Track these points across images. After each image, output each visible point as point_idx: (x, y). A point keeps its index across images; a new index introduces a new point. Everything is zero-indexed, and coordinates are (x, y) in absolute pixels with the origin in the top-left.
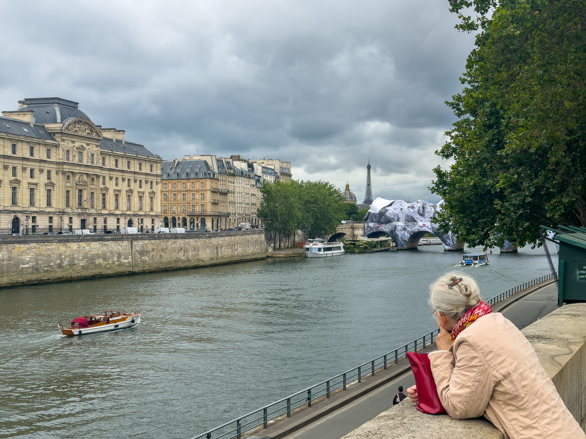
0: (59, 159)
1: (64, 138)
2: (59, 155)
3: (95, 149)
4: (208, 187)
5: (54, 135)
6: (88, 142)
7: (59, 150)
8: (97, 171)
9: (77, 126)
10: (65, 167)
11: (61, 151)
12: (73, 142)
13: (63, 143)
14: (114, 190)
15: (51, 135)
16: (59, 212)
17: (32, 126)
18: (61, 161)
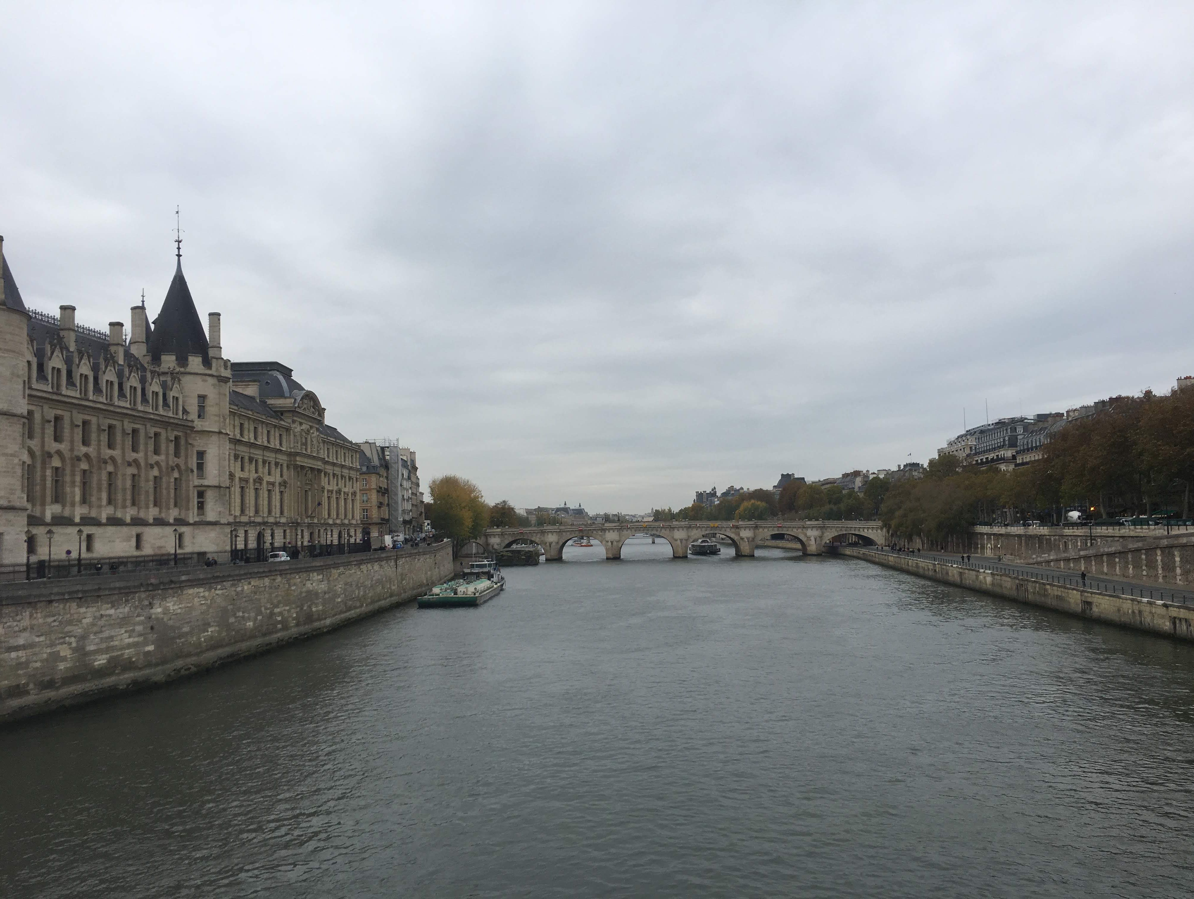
0: (290, 448)
1: (295, 418)
2: (290, 442)
3: (316, 434)
4: (374, 486)
5: (282, 414)
6: (310, 424)
7: (290, 435)
8: (319, 465)
9: (306, 401)
10: (298, 458)
11: (292, 437)
12: (301, 424)
13: (293, 426)
14: (328, 491)
15: (280, 413)
16: (293, 523)
17: (258, 401)
18: (293, 450)
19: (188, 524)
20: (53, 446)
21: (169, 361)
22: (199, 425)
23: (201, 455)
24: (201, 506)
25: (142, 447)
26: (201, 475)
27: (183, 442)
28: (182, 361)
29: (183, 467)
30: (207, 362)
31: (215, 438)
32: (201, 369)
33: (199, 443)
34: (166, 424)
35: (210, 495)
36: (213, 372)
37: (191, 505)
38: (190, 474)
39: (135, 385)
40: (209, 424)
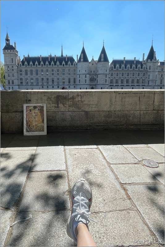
19: (145, 86)
22: (149, 71)
23: (149, 75)
24: (149, 83)
25: (135, 75)
26: (149, 78)
27: (145, 73)
28: (147, 61)
29: (145, 78)
31: (152, 72)
32: (150, 61)
33: (149, 73)
34: (141, 71)
35: (150, 81)
36: (152, 62)
37: (146, 83)
38: (147, 79)
39: (134, 66)
40: (151, 70)
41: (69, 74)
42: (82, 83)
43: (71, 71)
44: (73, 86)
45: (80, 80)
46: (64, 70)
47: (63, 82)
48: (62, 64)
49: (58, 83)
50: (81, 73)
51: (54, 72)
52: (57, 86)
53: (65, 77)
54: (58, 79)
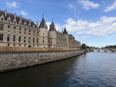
3: (74, 40)
9: (73, 37)
14: (75, 45)
17: (70, 37)
19: (66, 47)
20: (58, 41)
21: (64, 34)
22: (67, 39)
26: (67, 43)
27: (65, 41)
28: (65, 34)
30: (67, 35)
39: (62, 36)
41: (34, 35)
42: (46, 44)
43: (35, 33)
44: (37, 45)
45: (43, 41)
46: (30, 31)
47: (29, 41)
48: (29, 26)
49: (25, 41)
50: (44, 36)
51: (22, 31)
52: (24, 44)
53: (31, 37)
54: (25, 38)
